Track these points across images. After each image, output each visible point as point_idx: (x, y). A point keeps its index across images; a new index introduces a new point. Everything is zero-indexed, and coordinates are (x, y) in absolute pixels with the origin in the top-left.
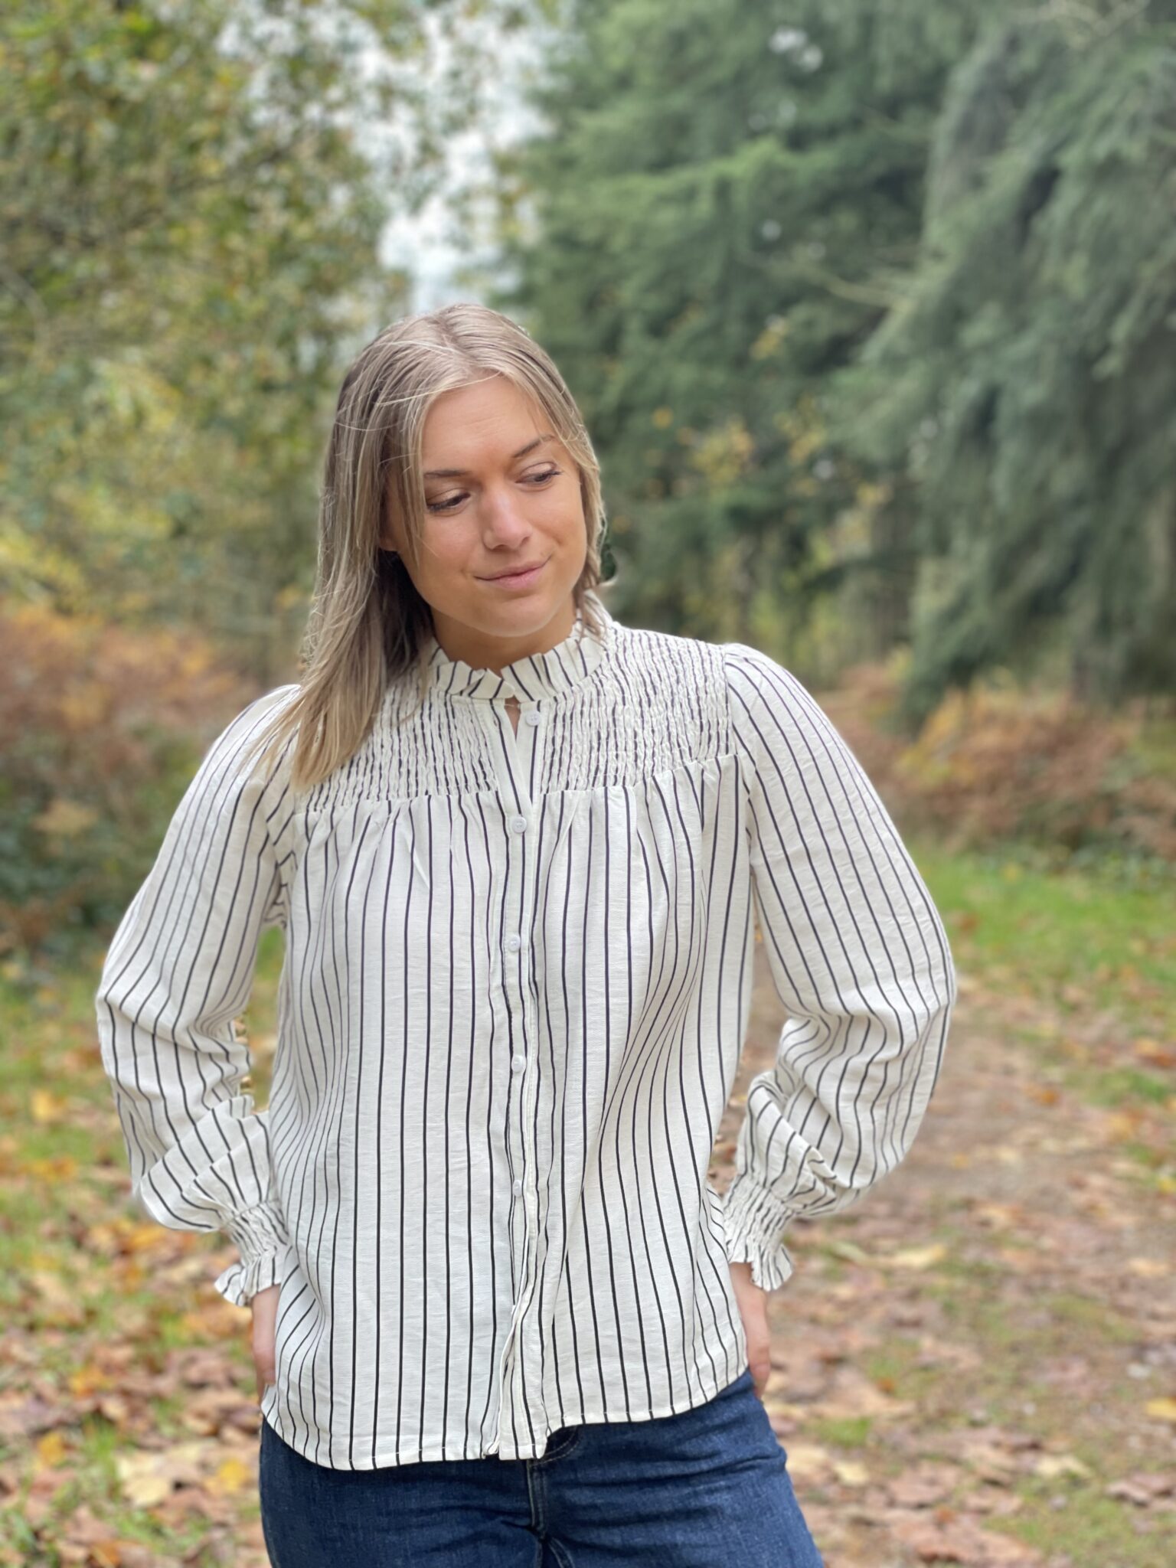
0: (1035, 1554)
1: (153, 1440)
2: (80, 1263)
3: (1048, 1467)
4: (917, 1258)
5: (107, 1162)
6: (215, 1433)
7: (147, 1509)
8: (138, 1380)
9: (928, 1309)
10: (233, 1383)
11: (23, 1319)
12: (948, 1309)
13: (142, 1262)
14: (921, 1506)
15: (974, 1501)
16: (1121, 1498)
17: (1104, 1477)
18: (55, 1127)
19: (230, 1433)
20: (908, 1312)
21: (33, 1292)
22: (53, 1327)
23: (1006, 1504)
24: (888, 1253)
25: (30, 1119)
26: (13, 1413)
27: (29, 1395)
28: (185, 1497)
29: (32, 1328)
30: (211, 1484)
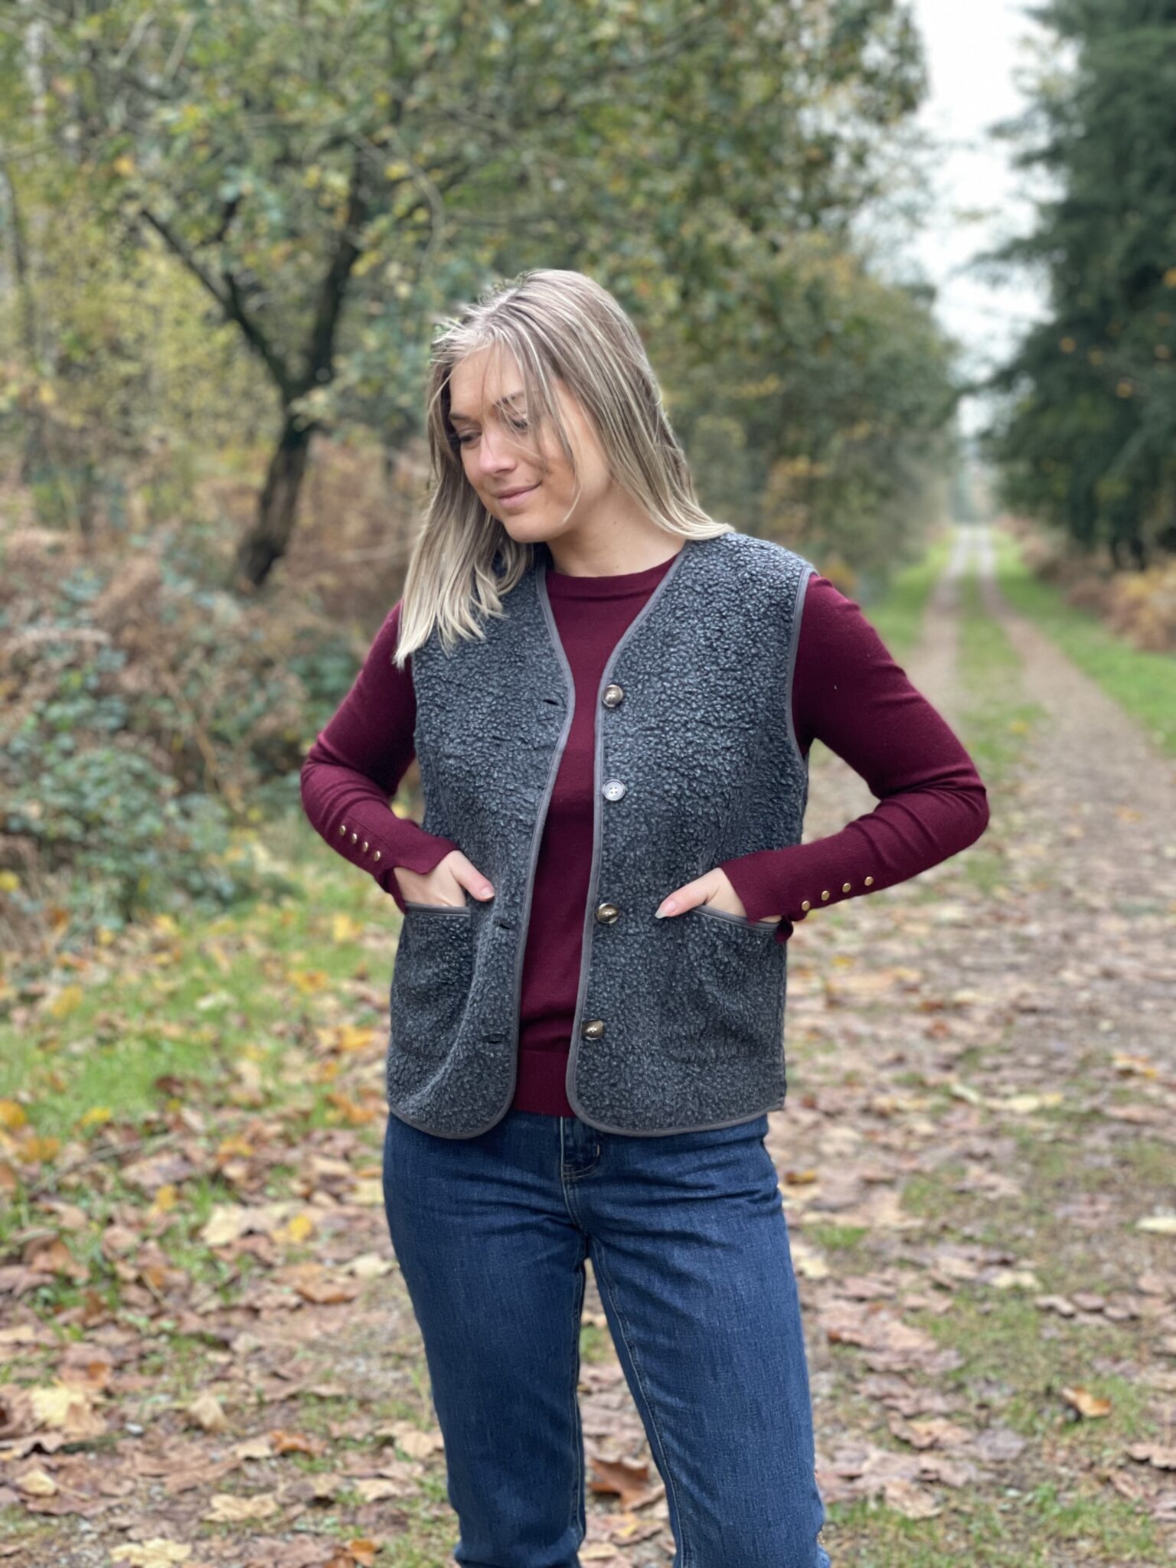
0: (932, 1345)
1: (257, 1198)
2: (295, 1057)
3: (1004, 1279)
4: (1025, 1104)
5: (362, 977)
6: (307, 1198)
7: (210, 1249)
8: (276, 1152)
9: (1004, 1147)
10: (346, 1157)
11: (216, 1096)
12: (1024, 1147)
13: (346, 1059)
14: (861, 1299)
15: (912, 1300)
16: (1050, 1309)
17: (1048, 1291)
18: (346, 947)
19: (321, 1197)
20: (979, 1146)
21: (238, 1079)
22: (237, 1106)
23: (939, 1303)
24: (1006, 1097)
25: (327, 937)
26: (158, 1168)
27: (177, 1156)
28: (250, 1243)
29: (218, 1106)
30: (279, 1235)
